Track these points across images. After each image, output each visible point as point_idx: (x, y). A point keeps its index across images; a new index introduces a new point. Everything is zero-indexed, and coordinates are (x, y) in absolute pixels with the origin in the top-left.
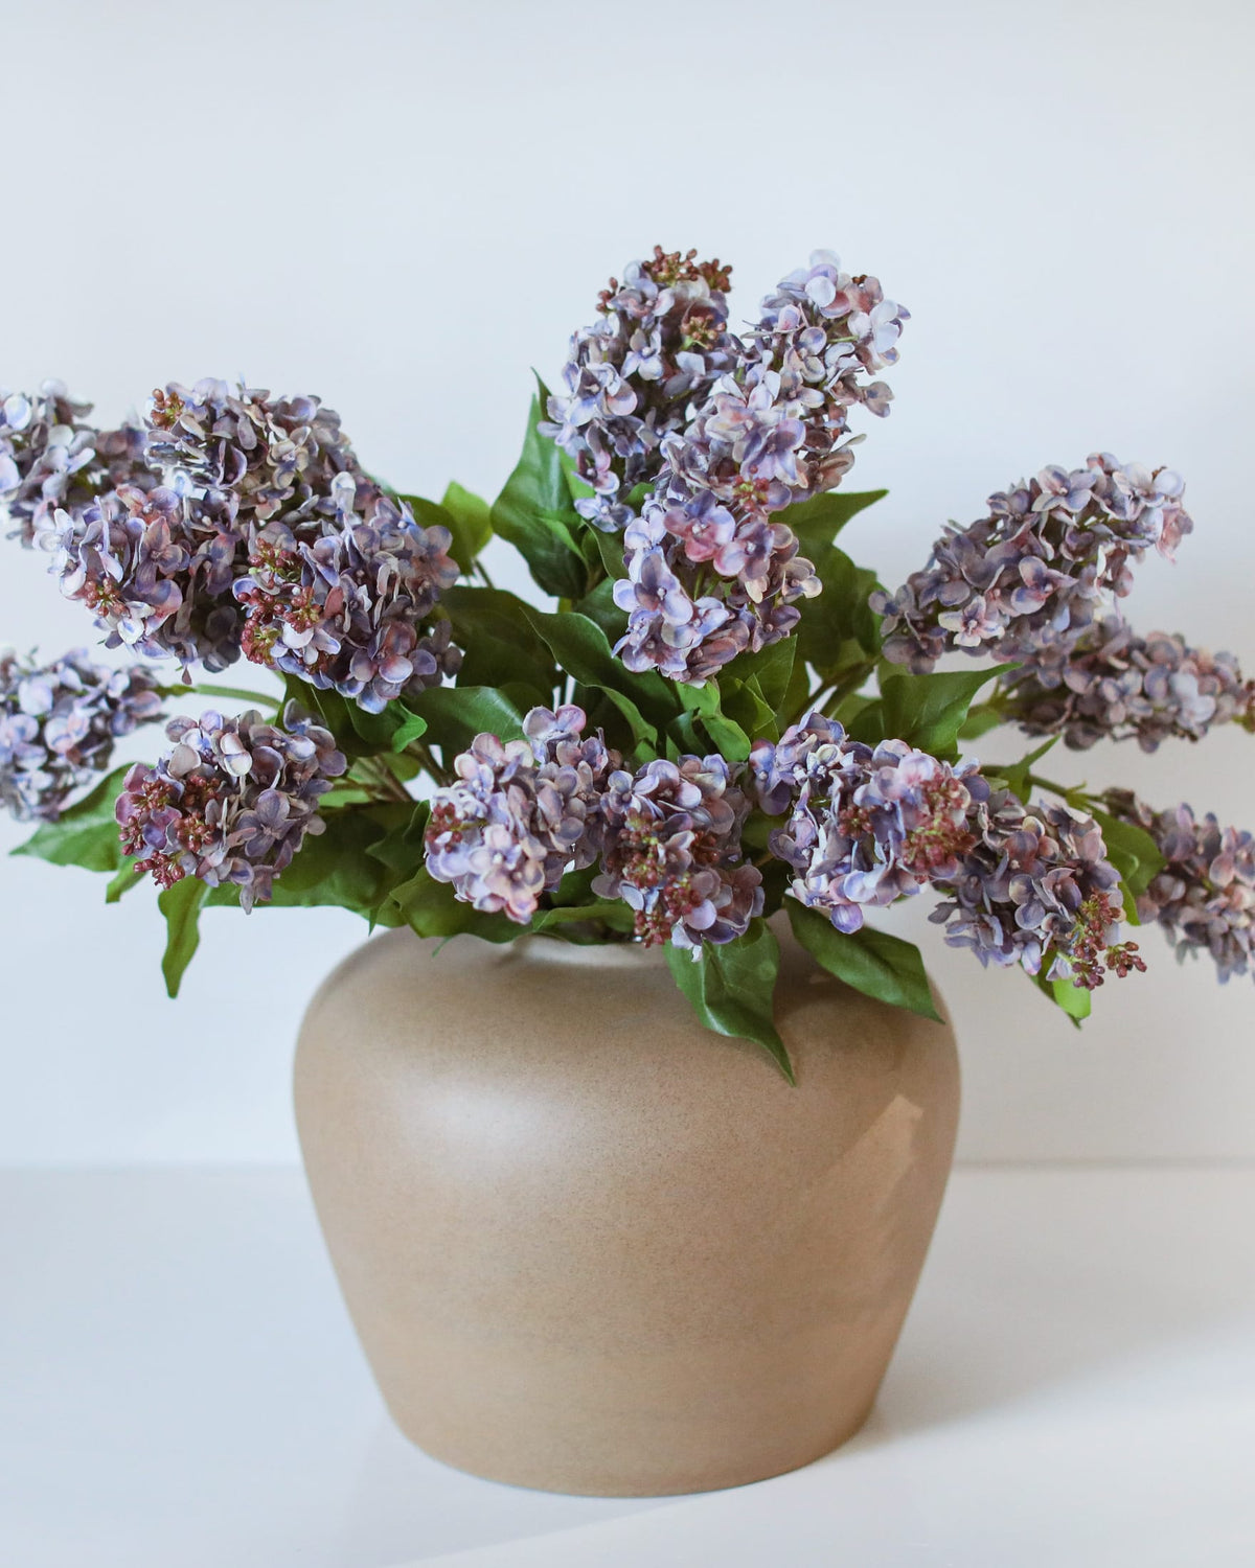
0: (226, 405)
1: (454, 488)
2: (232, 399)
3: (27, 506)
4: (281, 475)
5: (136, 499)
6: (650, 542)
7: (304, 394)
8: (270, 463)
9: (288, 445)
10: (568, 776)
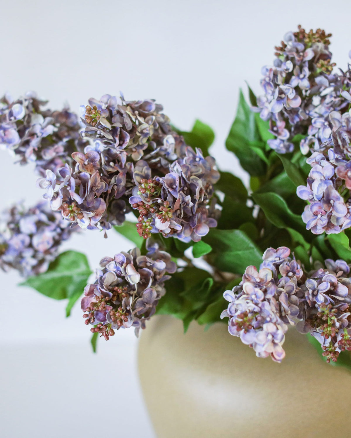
0: (116, 108)
1: (198, 123)
2: (120, 106)
3: (23, 149)
4: (142, 139)
5: (81, 158)
6: (324, 177)
7: (149, 99)
8: (138, 134)
9: (145, 125)
10: (290, 285)
